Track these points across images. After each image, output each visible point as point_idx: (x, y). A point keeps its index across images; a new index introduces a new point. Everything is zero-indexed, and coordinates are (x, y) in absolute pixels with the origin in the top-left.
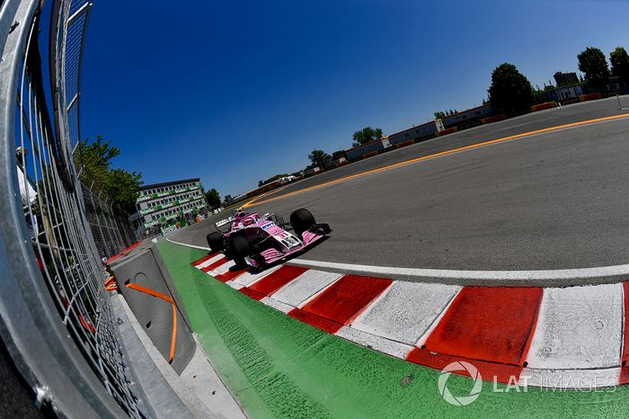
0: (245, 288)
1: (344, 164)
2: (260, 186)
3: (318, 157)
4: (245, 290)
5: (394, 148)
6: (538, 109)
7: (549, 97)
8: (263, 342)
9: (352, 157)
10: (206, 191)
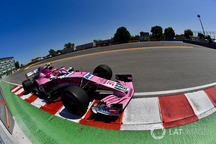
0: (26, 99)
1: (60, 55)
2: (32, 61)
3: (52, 52)
4: (26, 100)
5: (77, 50)
6: (131, 42)
7: (136, 39)
8: (33, 118)
9: (63, 53)
10: (15, 62)
